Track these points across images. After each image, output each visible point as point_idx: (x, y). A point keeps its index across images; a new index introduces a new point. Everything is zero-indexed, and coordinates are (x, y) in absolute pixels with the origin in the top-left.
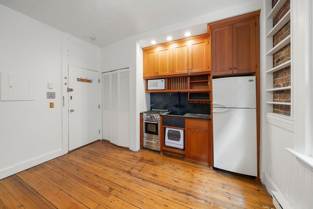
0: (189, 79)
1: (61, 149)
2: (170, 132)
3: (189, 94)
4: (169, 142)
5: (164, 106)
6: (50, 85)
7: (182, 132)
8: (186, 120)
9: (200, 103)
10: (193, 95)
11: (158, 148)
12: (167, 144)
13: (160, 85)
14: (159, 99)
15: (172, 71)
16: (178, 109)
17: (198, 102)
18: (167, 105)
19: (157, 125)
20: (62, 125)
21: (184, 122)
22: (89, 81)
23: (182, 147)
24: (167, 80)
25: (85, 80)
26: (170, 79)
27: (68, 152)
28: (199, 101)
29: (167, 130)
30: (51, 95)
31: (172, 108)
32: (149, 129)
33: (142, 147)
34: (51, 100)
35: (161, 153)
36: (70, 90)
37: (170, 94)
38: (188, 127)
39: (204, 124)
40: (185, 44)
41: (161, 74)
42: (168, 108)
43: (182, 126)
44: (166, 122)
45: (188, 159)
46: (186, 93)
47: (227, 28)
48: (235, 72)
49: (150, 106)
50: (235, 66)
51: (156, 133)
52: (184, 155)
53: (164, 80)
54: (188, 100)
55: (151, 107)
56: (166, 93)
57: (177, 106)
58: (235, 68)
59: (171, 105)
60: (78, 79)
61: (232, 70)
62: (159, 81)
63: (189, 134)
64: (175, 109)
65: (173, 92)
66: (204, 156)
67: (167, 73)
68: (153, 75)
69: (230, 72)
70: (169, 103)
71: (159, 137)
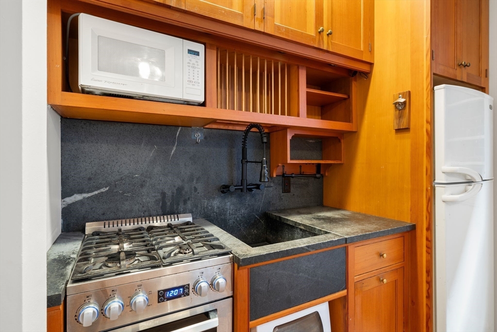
3: (289, 137)
5: (163, 194)
14: (134, 161)
15: (260, 14)
18: (180, 190)
26: (229, 53)
31: (205, 202)
37: (198, 136)
38: (356, 279)
42: (185, 202)
48: (465, 78)
55: (67, 212)
59: (200, 187)
61: (461, 70)
64: (216, 203)
67: (236, 13)
70: (191, 179)
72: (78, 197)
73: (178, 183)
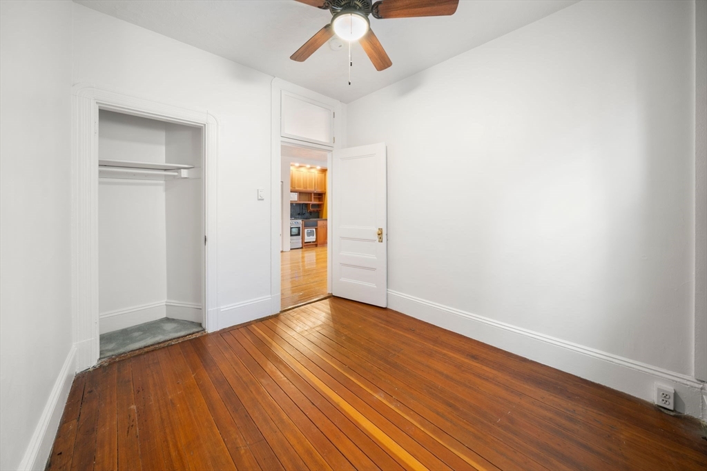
0: (313, 195)
3: (310, 205)
4: (307, 239)
7: (314, 230)
8: (318, 221)
10: (313, 205)
11: (301, 245)
12: (306, 241)
13: (295, 197)
15: (305, 188)
19: (299, 228)
23: (315, 240)
24: (299, 194)
29: (306, 230)
35: (303, 248)
41: (297, 189)
43: (315, 225)
45: (319, 245)
51: (299, 234)
54: (310, 209)
57: (299, 214)
63: (319, 230)
71: (300, 237)
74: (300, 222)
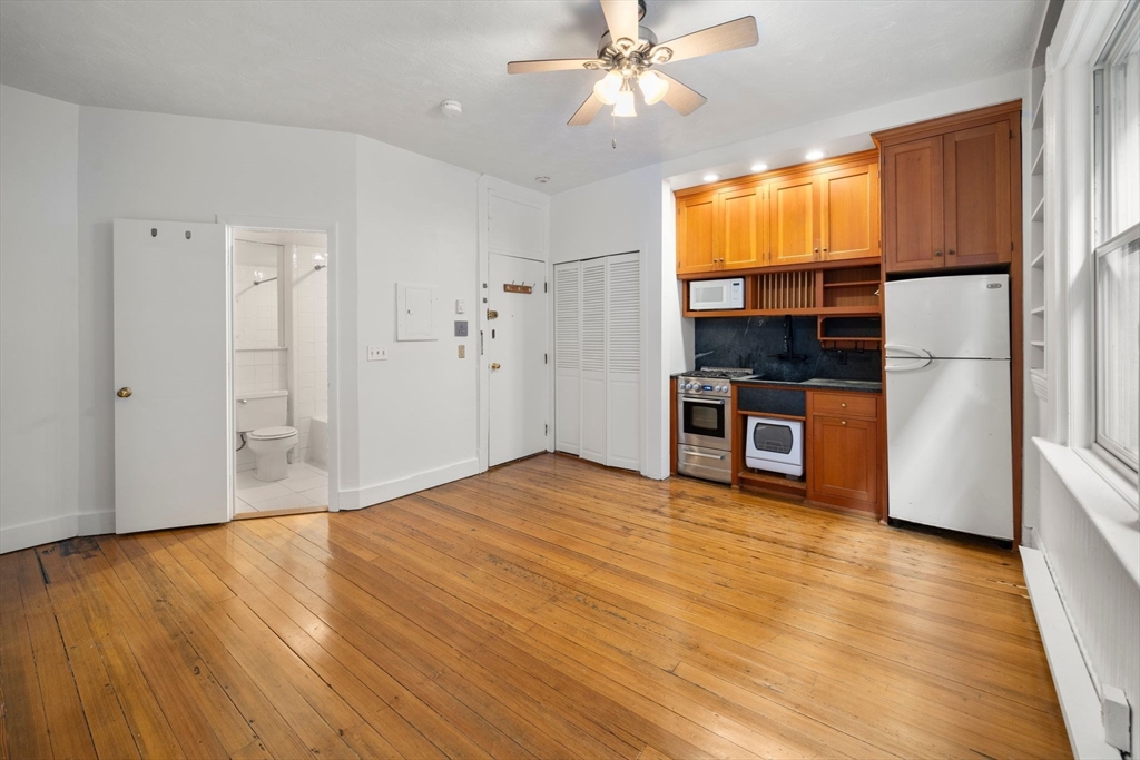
0: (820, 277)
1: (475, 459)
2: (760, 428)
3: (820, 321)
4: (757, 458)
5: (741, 357)
6: (460, 304)
7: (796, 428)
8: (809, 394)
9: (860, 346)
10: (832, 324)
11: (726, 473)
12: (750, 463)
13: (730, 297)
14: (724, 338)
15: (767, 257)
16: (786, 368)
17: (853, 346)
18: (750, 355)
19: (720, 408)
20: (478, 400)
21: (804, 400)
22: (526, 290)
23: (798, 471)
24: (749, 280)
25: (517, 286)
26: (758, 281)
27: (486, 469)
28: (856, 342)
29: (752, 422)
30: (461, 329)
31: (767, 365)
32: (698, 421)
33: (676, 472)
34: (461, 340)
35: (733, 486)
36: (493, 315)
37: (761, 322)
38: (815, 413)
39: (864, 404)
40: (807, 180)
41: (731, 263)
42: (752, 365)
43: (797, 410)
44: (747, 401)
45: (814, 502)
46: (815, 318)
47: (928, 143)
48: (952, 262)
49: (693, 357)
50: (951, 246)
51: (720, 433)
52: (803, 494)
53: (740, 281)
54: (819, 338)
55: (697, 361)
56: (748, 317)
57: (782, 358)
58: (951, 253)
59: (763, 354)
60: (505, 286)
61: (942, 258)
62: (726, 285)
63: (817, 433)
64: (775, 366)
65: (771, 317)
66: (865, 495)
67: (752, 261)
68: (706, 266)
69: (937, 264)
70: (757, 349)
71: (726, 443)
72: (701, 355)
73: (749, 351)
74: (722, 389)
